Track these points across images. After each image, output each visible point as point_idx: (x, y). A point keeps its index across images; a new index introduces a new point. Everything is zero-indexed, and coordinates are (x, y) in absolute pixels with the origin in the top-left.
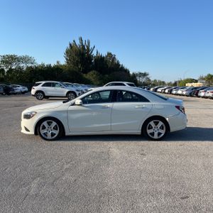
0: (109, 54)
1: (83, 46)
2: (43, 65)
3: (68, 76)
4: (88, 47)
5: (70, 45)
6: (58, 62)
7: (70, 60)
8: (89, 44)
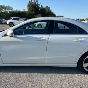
0: (47, 7)
1: (35, 3)
2: (17, 11)
3: (28, 16)
4: (38, 3)
5: (30, 2)
6: (24, 10)
7: (29, 9)
8: (38, 2)
